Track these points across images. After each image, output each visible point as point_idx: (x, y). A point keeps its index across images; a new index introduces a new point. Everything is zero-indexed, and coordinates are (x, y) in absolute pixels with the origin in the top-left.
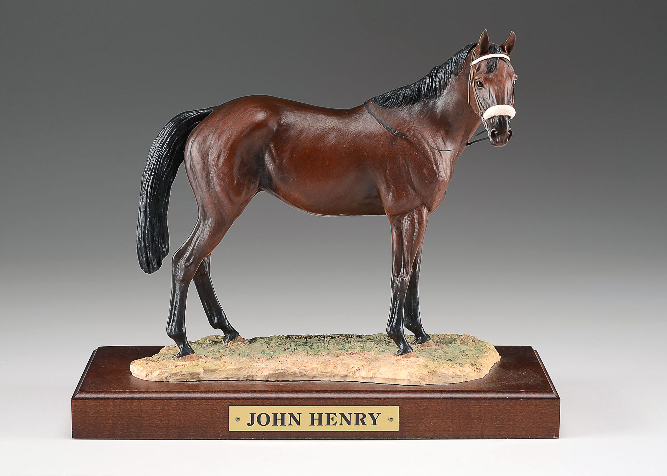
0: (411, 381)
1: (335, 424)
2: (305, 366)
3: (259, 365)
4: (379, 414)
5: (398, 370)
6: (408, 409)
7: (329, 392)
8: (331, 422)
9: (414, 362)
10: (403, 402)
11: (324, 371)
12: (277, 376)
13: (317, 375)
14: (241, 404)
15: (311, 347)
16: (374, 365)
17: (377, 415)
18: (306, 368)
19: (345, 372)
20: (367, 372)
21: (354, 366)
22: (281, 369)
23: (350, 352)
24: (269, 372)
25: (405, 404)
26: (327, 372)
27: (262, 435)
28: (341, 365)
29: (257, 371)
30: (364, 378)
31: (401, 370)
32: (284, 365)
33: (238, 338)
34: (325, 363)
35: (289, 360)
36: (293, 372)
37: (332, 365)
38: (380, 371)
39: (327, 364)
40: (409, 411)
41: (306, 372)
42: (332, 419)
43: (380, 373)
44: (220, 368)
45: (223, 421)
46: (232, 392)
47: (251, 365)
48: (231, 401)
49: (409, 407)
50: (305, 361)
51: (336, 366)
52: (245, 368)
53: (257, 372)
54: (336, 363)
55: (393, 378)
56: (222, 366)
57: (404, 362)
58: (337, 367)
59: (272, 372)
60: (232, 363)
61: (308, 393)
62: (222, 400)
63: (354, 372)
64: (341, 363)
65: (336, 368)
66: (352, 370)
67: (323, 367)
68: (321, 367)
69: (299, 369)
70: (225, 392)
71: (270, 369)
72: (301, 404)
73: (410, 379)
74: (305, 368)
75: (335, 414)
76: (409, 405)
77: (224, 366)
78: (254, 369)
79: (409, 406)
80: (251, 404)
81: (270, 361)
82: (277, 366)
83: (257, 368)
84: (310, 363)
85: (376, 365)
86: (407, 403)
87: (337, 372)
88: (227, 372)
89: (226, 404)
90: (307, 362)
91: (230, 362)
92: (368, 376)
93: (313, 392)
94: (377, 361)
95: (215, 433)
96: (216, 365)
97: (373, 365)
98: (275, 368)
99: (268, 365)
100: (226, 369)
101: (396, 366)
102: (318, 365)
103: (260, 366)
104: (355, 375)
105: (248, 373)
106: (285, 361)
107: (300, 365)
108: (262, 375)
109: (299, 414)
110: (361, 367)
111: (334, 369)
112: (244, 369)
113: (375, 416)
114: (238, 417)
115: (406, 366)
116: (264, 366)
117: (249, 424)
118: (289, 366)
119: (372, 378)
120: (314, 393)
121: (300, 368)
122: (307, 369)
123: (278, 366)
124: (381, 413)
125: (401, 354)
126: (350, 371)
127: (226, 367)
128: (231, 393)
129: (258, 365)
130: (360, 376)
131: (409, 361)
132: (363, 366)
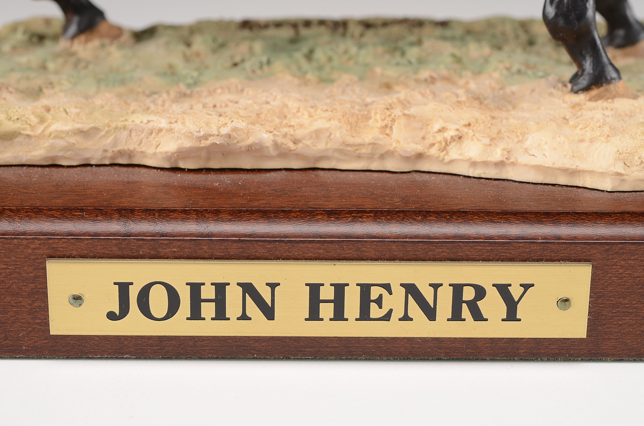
0: (625, 177)
1: (387, 317)
2: (292, 123)
3: (149, 121)
4: (526, 287)
5: (582, 141)
6: (621, 271)
7: (368, 217)
8: (375, 311)
9: (627, 115)
10: (607, 250)
11: (351, 140)
12: (203, 154)
13: (330, 153)
14: (85, 252)
15: (309, 56)
16: (505, 121)
17: (522, 289)
18: (294, 130)
19: (417, 144)
20: (485, 145)
21: (444, 125)
22: (217, 133)
23: (425, 74)
24: (180, 142)
25: (610, 257)
26: (360, 145)
27: (157, 346)
28: (403, 121)
29: (142, 139)
30: (474, 164)
31: (592, 141)
32: (227, 120)
33: (102, 28)
34: (355, 117)
35: (244, 101)
36: (255, 144)
37: (376, 121)
38: (527, 144)
39: (360, 117)
40: (621, 278)
41: (295, 143)
42: (379, 302)
43: (526, 150)
44: (28, 127)
45: (30, 305)
46: (56, 214)
47: (126, 120)
48: (53, 243)
49: (622, 267)
50: (293, 105)
51: (389, 125)
52: (106, 129)
53: (144, 141)
54: (390, 115)
55: (568, 166)
56: (34, 120)
57: (598, 115)
58: (391, 127)
59: (187, 144)
60: (67, 113)
61: (302, 218)
62: (24, 242)
63: (443, 144)
64: (404, 115)
65: (388, 131)
66: (439, 137)
67: (349, 126)
68: (341, 128)
69: (275, 135)
70: (36, 213)
71: (184, 134)
72: (277, 253)
73: (623, 172)
74: (292, 130)
75: (387, 287)
76: (624, 260)
77: (42, 120)
78: (134, 134)
79: (623, 263)
80: (120, 253)
81: (186, 105)
82: (204, 125)
83: (143, 130)
84: (306, 115)
85: (511, 121)
86: (616, 253)
87: (391, 144)
88: (51, 141)
89: (37, 251)
90: (299, 108)
91: (61, 109)
92: (489, 159)
93: (317, 214)
94: (510, 108)
95: (6, 338)
96: (15, 117)
97: (501, 121)
98: (199, 132)
99: (176, 122)
100: (47, 132)
101: (576, 127)
102: (332, 122)
103: (152, 123)
104: (447, 153)
105: (115, 142)
106: (230, 104)
107: (277, 121)
108: (158, 150)
109: (273, 286)
110: (465, 130)
111: (381, 136)
112: (103, 133)
113: (516, 292)
114: (77, 293)
115: (606, 129)
116: (163, 123)
117: (111, 316)
118: (242, 124)
119: (500, 164)
120: (319, 217)
121: (275, 132)
122: (299, 133)
123: (207, 125)
124: (533, 285)
125: (587, 89)
126: (431, 142)
127: (46, 124)
128: (53, 216)
129: (145, 121)
130: (460, 158)
131: (612, 110)
132: (471, 127)
